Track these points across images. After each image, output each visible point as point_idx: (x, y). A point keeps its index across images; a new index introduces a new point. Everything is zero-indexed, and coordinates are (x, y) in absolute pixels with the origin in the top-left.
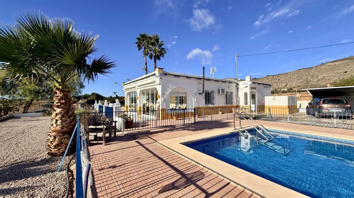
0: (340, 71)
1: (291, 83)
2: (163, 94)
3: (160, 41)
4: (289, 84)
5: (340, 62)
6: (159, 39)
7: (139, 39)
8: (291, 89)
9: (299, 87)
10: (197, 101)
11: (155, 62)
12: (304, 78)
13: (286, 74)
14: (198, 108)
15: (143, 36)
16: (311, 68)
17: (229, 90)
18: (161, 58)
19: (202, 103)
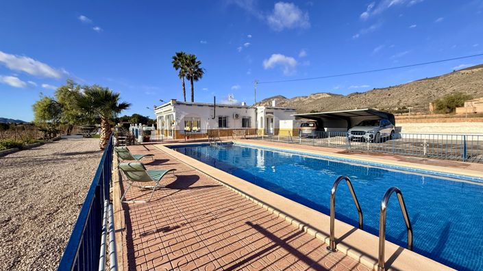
0: (479, 82)
1: (406, 100)
2: (177, 119)
3: (196, 61)
4: (403, 100)
5: (480, 69)
6: (195, 59)
7: (175, 59)
8: (404, 108)
9: (417, 105)
10: (210, 125)
11: (192, 83)
12: (426, 92)
13: (401, 86)
14: (211, 130)
15: (179, 55)
16: (437, 78)
17: (247, 116)
18: (199, 79)
19: (216, 126)
